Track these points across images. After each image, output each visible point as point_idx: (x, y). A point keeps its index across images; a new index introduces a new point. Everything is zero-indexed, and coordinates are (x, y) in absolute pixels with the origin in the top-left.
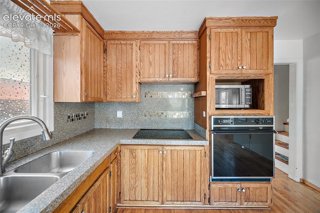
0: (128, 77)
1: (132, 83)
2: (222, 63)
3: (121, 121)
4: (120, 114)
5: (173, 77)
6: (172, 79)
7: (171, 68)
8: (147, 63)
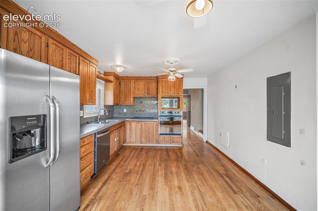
0: (129, 95)
1: (130, 97)
2: (164, 91)
3: (125, 114)
4: (125, 111)
5: (147, 95)
6: (147, 96)
7: (147, 91)
8: (137, 89)
